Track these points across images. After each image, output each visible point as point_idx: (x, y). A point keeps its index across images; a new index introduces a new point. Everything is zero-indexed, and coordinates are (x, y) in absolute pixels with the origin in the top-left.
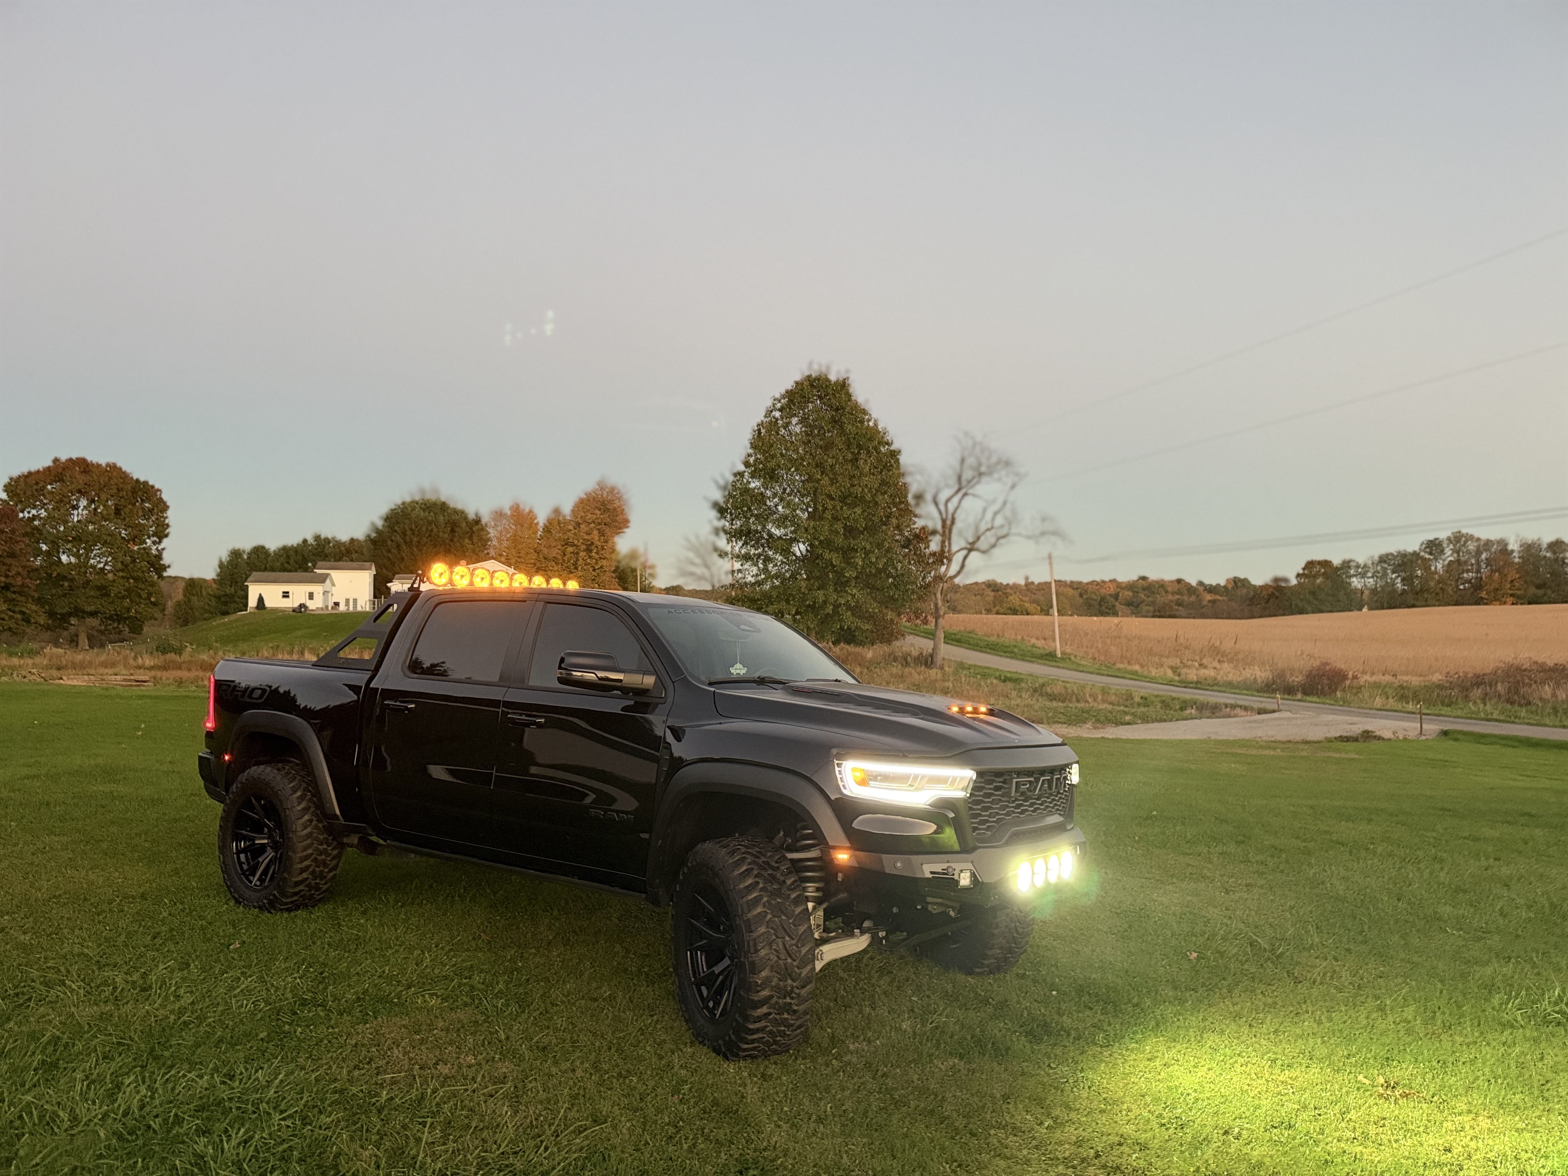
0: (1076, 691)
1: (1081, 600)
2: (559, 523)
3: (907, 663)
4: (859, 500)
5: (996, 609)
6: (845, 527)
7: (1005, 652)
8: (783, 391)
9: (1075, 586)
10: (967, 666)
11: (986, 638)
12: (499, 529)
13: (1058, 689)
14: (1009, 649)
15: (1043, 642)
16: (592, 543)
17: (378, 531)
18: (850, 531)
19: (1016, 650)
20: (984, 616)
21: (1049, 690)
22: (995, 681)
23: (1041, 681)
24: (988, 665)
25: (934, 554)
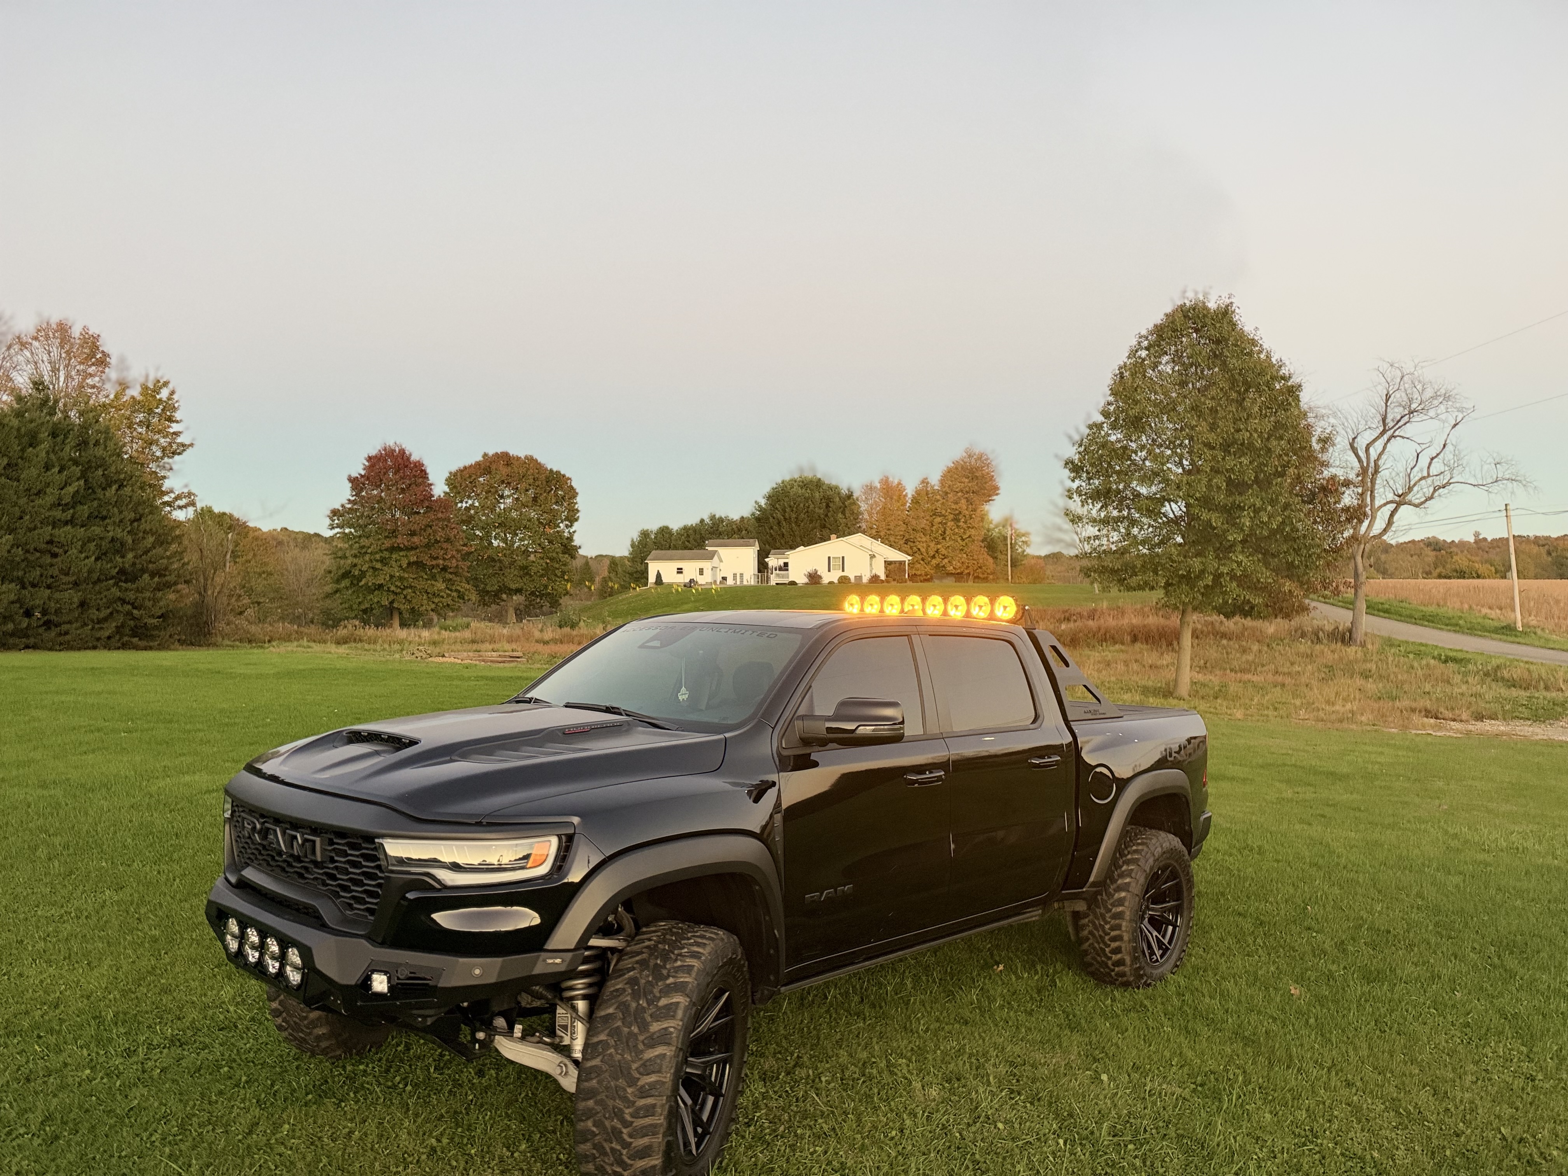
0: (1544, 675)
1: (1550, 559)
2: (927, 494)
3: (1318, 638)
4: (1246, 448)
5: (1438, 570)
6: (1229, 482)
7: (1447, 625)
8: (1151, 326)
9: (1541, 543)
10: (1397, 643)
11: (1423, 608)
12: (870, 502)
13: (1516, 673)
14: (1453, 621)
15: (1498, 611)
16: (960, 513)
17: (761, 509)
18: (1236, 486)
19: (1461, 622)
20: (1421, 581)
21: (1506, 675)
22: (1432, 662)
23: (1494, 662)
24: (1424, 641)
25: (1346, 509)
